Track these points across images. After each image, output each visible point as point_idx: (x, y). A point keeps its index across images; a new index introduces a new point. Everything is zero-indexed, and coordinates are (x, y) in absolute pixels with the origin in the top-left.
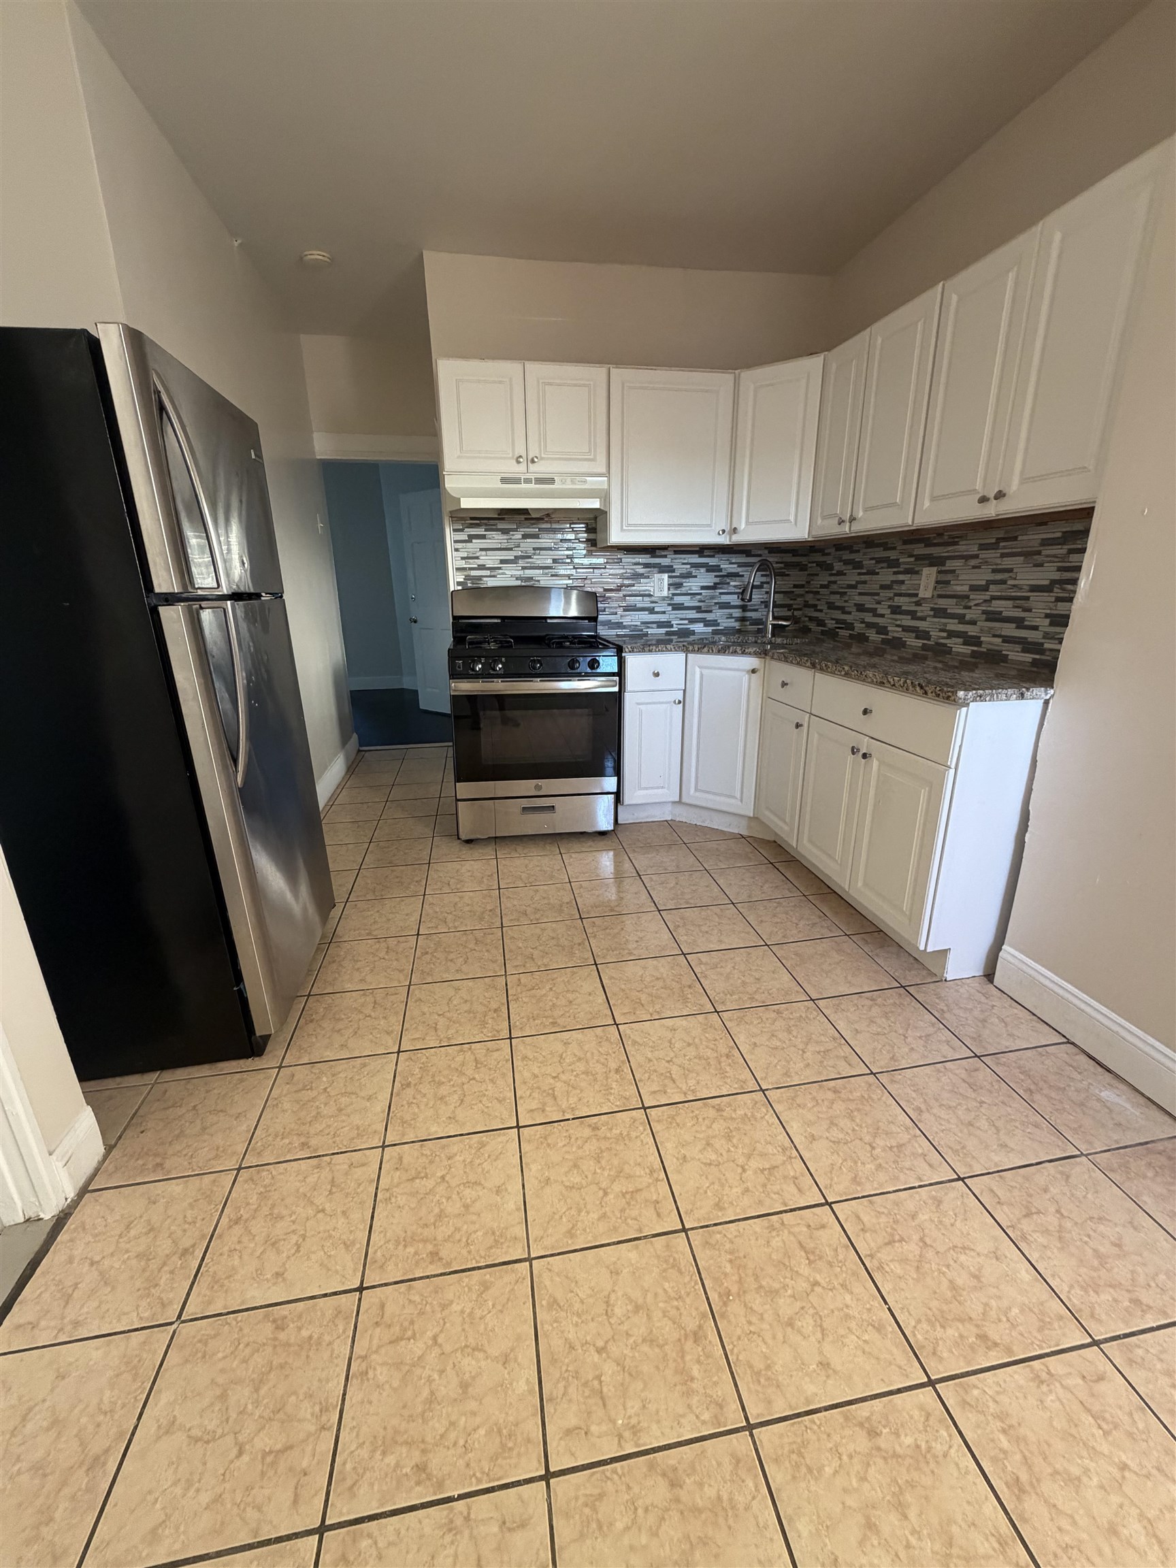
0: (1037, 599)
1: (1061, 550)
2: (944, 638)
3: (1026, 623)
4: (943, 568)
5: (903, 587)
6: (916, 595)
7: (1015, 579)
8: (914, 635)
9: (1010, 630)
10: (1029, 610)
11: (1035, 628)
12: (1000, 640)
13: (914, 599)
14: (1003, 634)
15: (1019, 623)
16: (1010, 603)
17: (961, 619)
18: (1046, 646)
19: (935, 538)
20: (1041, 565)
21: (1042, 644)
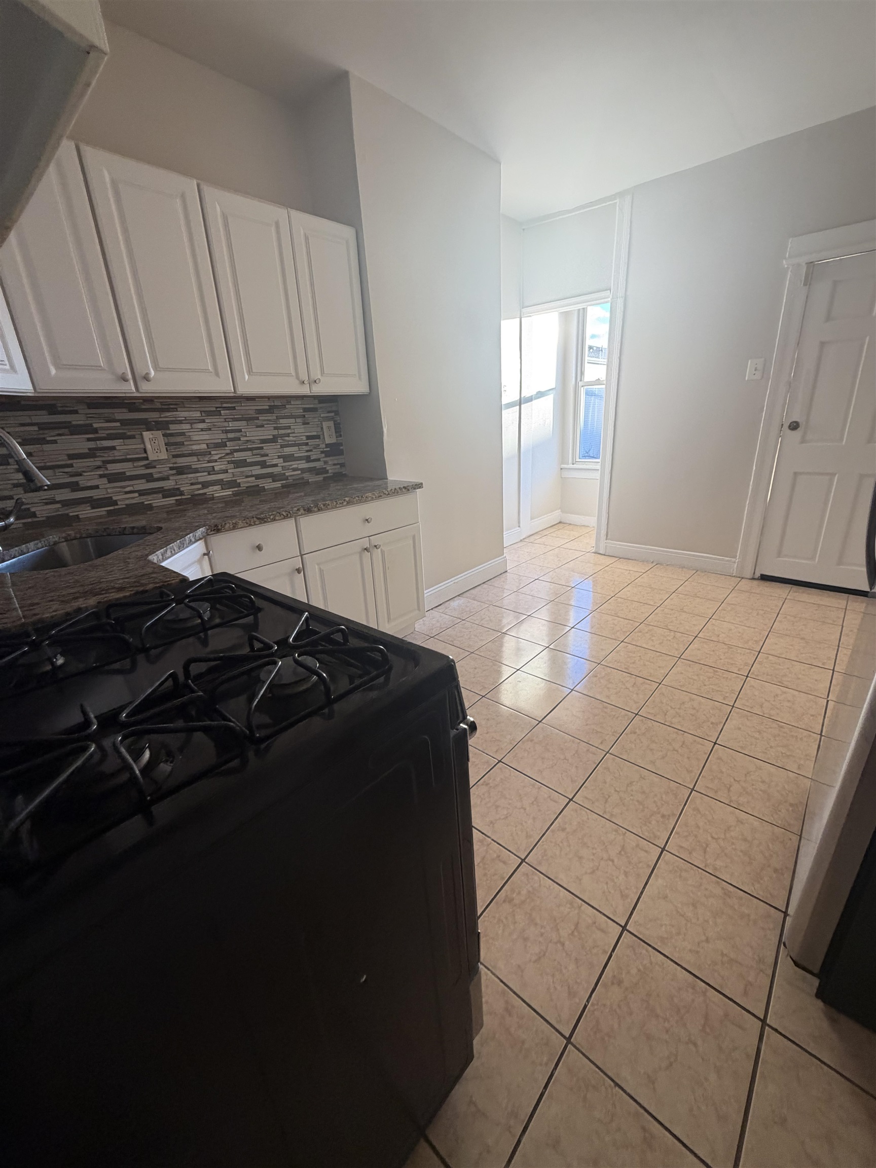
0: (268, 448)
1: (273, 417)
2: (199, 489)
3: (268, 464)
4: (168, 432)
5: (116, 453)
6: (147, 458)
7: (246, 436)
8: (161, 495)
9: (257, 470)
10: (267, 455)
11: (276, 465)
12: (254, 478)
13: (146, 462)
14: (254, 473)
15: (263, 465)
16: (249, 453)
17: (212, 471)
18: (287, 474)
19: (142, 404)
20: (262, 426)
21: (284, 474)
